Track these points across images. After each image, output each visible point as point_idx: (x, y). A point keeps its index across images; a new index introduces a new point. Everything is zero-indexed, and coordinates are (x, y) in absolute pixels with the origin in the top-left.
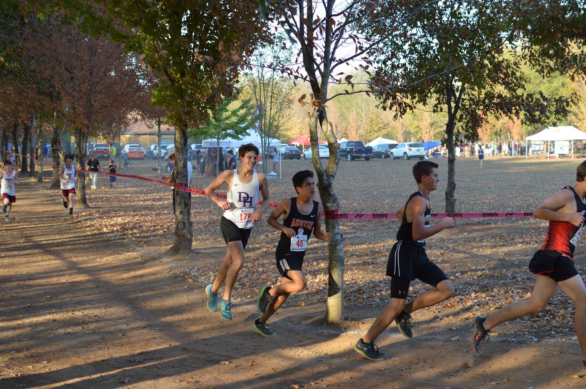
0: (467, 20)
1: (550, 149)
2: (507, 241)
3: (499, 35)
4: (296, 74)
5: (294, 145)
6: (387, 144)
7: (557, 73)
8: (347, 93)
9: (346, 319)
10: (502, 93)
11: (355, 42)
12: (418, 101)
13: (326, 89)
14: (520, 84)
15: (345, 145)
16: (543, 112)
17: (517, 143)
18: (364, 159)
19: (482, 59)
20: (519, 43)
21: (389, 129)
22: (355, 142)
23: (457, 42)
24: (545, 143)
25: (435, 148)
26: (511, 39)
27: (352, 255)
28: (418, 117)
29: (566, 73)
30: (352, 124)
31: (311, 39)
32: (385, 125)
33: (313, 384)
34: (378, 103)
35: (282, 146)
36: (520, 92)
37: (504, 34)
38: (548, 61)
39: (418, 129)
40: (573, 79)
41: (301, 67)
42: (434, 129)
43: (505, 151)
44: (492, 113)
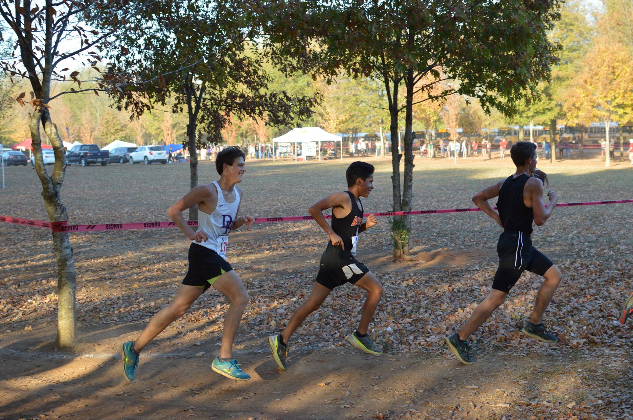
0: (206, 15)
1: (297, 151)
2: (253, 248)
3: (240, 31)
4: (13, 70)
5: (19, 150)
6: (125, 148)
7: (300, 72)
8: (73, 91)
9: (80, 341)
10: (244, 92)
11: (80, 34)
12: (156, 101)
13: (48, 87)
14: (262, 83)
15: (78, 149)
16: (287, 113)
17: (263, 145)
18: (100, 164)
19: (222, 56)
20: (260, 40)
21: (128, 131)
22: (89, 145)
23: (196, 37)
24: (291, 144)
25: (178, 151)
26: (251, 35)
27: (87, 271)
28: (159, 118)
29: (308, 71)
30: (86, 126)
31: (29, 30)
32: (122, 127)
33: (42, 416)
34: (112, 102)
35: (4, 151)
36: (262, 91)
37: (245, 30)
38: (290, 59)
39: (159, 130)
40: (314, 78)
41: (18, 61)
42: (177, 131)
43: (251, 154)
44: (235, 114)
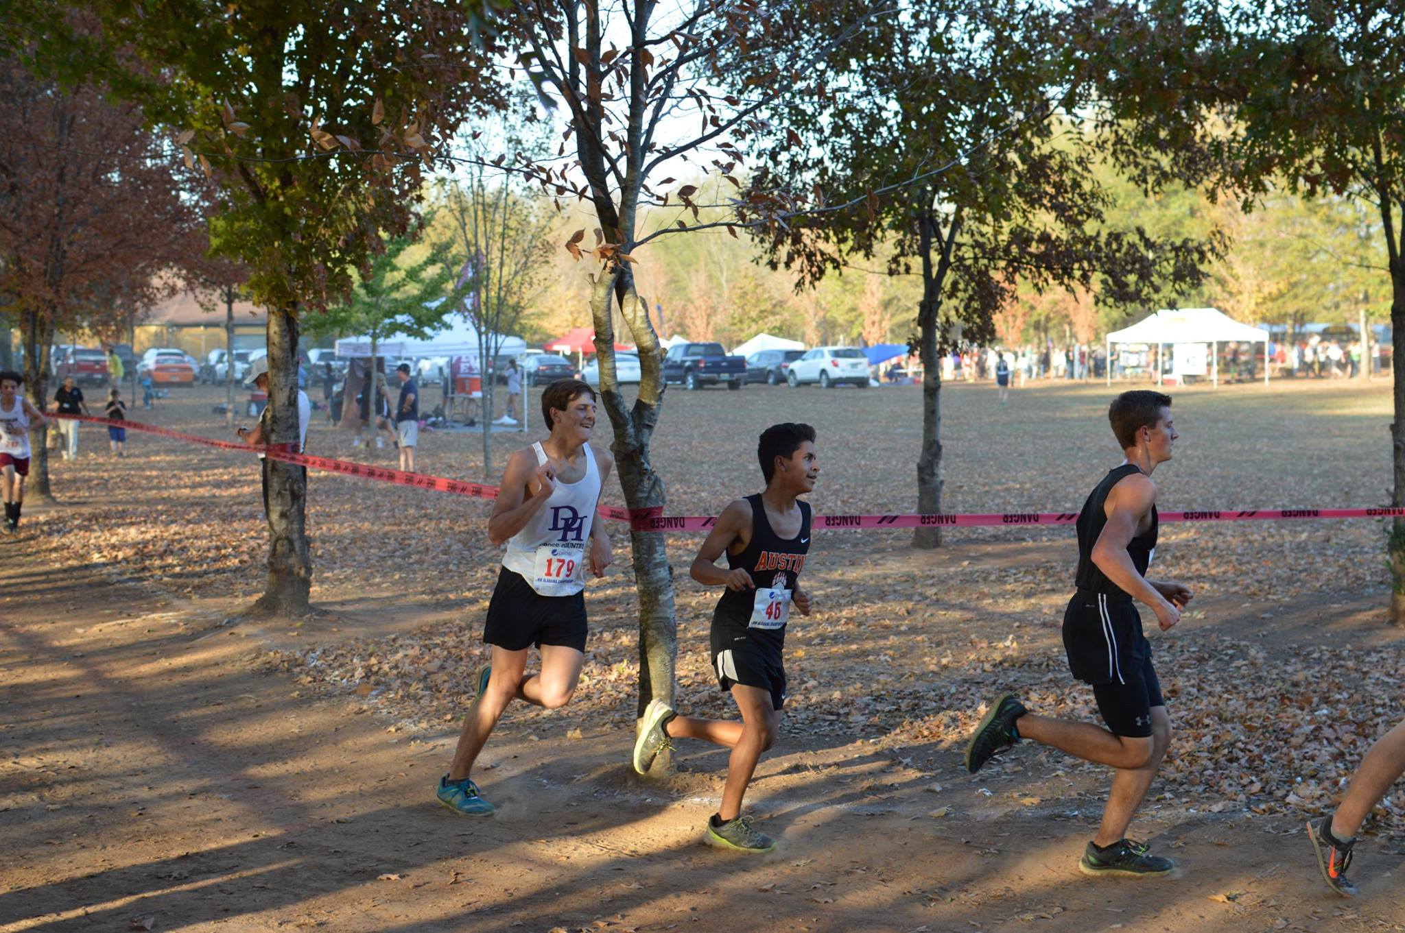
0: (968, 57)
1: (1164, 363)
2: (1061, 580)
3: (1043, 93)
4: (561, 182)
5: (557, 353)
6: (780, 351)
7: (1178, 184)
8: (683, 227)
9: (682, 768)
10: (1049, 230)
11: (701, 106)
12: (852, 249)
13: (632, 219)
14: (1091, 209)
15: (680, 352)
16: (1144, 276)
17: (1085, 349)
18: (725, 385)
19: (1001, 150)
20: (1088, 113)
21: (786, 315)
22: (704, 345)
23: (944, 107)
24: (1150, 347)
25: (894, 361)
26: (1069, 102)
27: (697, 616)
28: (854, 286)
29: (1198, 183)
30: (698, 303)
31: (595, 97)
32: (774, 306)
33: (601, 924)
34: (758, 251)
35: (529, 355)
36: (1090, 227)
37: (1054, 92)
38: (1156, 154)
39: (854, 314)
40: (1212, 196)
41: (571, 165)
42: (893, 315)
43: (1057, 368)
44: (1026, 278)
